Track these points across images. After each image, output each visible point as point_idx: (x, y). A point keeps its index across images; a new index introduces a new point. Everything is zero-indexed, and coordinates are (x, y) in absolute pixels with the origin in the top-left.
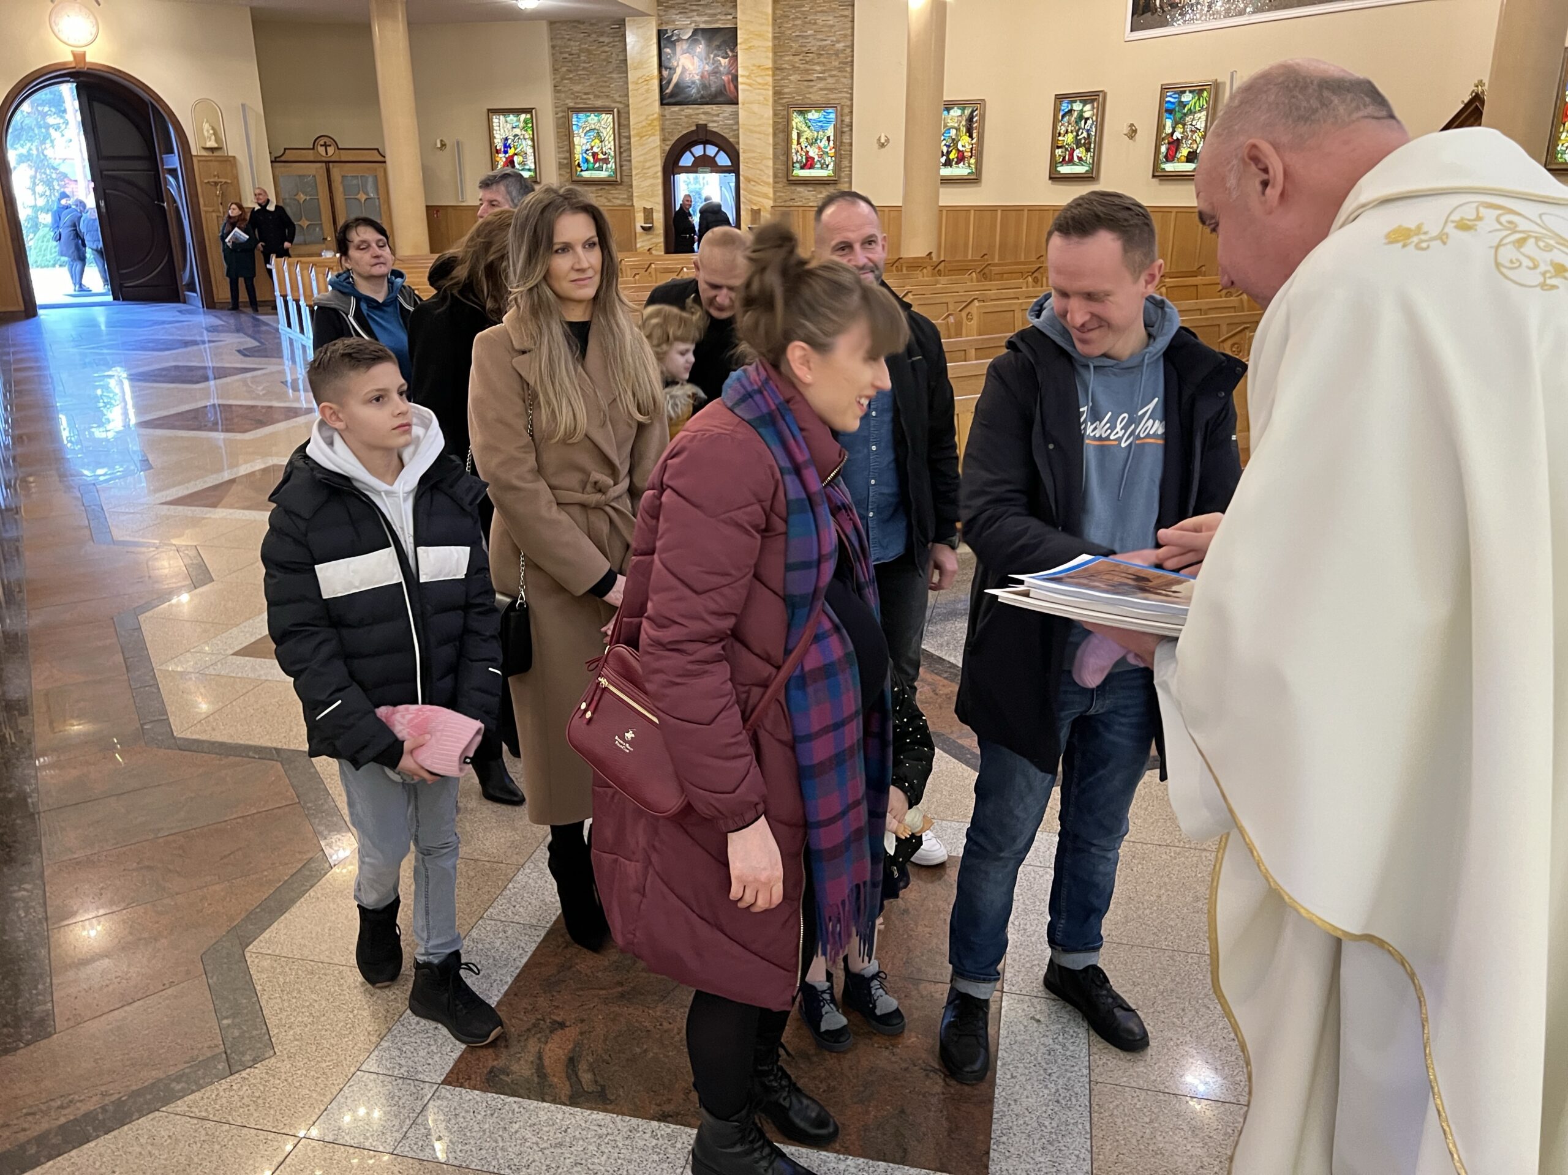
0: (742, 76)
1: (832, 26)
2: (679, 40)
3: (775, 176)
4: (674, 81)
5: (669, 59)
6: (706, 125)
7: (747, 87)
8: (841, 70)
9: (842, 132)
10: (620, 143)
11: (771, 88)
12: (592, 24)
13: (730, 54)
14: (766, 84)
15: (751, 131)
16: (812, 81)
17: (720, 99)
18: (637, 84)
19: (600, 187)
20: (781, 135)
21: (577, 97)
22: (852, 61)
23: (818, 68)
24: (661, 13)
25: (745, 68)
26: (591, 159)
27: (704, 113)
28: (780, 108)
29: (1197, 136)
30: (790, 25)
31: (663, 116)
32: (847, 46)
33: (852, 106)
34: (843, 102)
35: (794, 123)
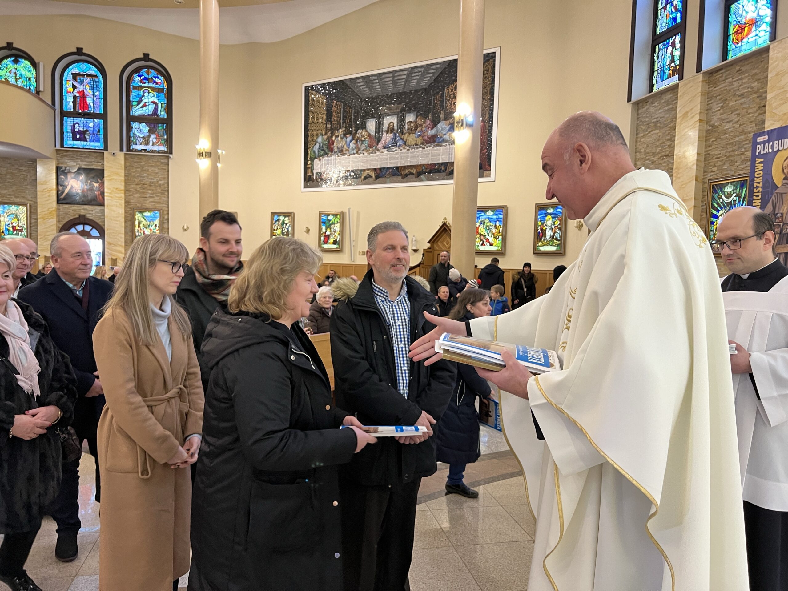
0: (107, 193)
1: (157, 173)
2: (69, 172)
3: (126, 242)
4: (66, 191)
5: (63, 181)
6: (84, 216)
7: (109, 198)
8: (162, 194)
9: (163, 223)
10: (30, 222)
11: (123, 199)
12: (15, 160)
13: (100, 181)
14: (121, 197)
15: (112, 220)
16: (146, 197)
17: (93, 203)
18: (43, 192)
20: (129, 223)
21: (4, 197)
22: (168, 190)
23: (150, 192)
24: (59, 158)
25: (108, 189)
26: (11, 229)
27: (84, 209)
28: (129, 209)
29: (336, 234)
30: (134, 170)
31: (58, 209)
32: (165, 183)
33: (168, 211)
34: (164, 208)
35: (136, 217)
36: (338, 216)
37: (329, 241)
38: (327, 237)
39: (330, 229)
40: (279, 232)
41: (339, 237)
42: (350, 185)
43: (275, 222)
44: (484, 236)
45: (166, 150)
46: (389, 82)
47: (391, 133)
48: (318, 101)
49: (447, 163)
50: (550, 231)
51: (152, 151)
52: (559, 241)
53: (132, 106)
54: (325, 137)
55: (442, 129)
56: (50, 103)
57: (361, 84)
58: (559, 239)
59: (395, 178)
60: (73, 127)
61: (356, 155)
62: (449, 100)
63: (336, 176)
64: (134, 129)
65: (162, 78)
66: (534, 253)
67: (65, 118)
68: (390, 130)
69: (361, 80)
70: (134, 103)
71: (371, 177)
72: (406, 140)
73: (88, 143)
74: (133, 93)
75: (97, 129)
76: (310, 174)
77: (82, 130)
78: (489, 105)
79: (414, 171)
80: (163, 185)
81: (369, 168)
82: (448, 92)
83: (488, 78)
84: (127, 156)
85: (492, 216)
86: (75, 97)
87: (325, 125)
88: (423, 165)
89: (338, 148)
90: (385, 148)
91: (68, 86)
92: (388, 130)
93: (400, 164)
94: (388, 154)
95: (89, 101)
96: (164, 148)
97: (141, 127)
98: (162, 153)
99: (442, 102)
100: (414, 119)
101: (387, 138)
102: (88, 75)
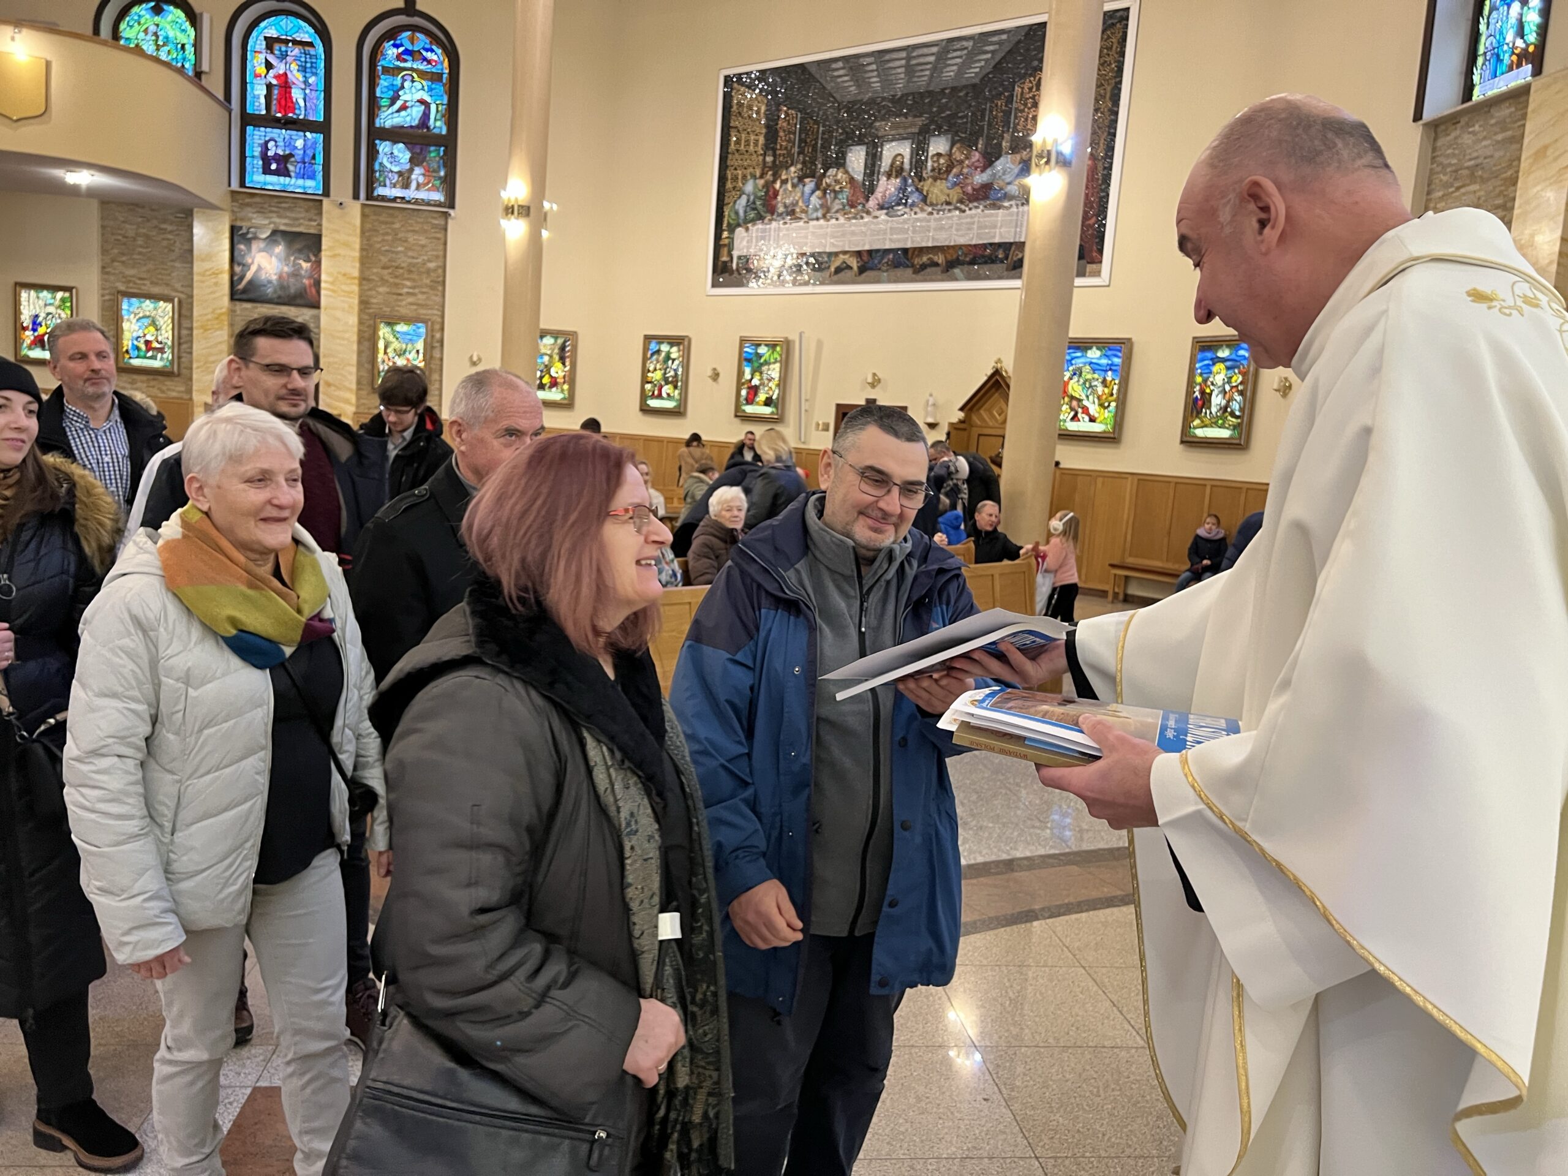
0: (326, 282)
1: (423, 246)
2: (255, 238)
3: (359, 383)
4: (249, 276)
5: (243, 256)
7: (329, 293)
8: (432, 288)
9: (433, 347)
10: (179, 333)
11: (357, 297)
12: (153, 210)
13: (313, 259)
14: (352, 292)
15: (333, 336)
16: (400, 294)
17: (299, 301)
18: (204, 275)
19: (151, 377)
20: (366, 344)
21: (130, 281)
22: (444, 282)
23: (408, 283)
24: (236, 209)
25: (328, 274)
26: (143, 347)
28: (366, 317)
29: (772, 385)
30: (379, 239)
31: (232, 312)
32: (439, 267)
33: (443, 323)
34: (434, 318)
35: (381, 333)
36: (778, 349)
37: (757, 399)
38: (754, 390)
39: (761, 373)
40: (658, 375)
41: (777, 392)
42: (807, 283)
43: (652, 355)
44: (1079, 400)
45: (442, 199)
46: (899, 70)
47: (897, 177)
48: (750, 108)
49: (1011, 244)
50: (1220, 396)
51: (417, 202)
52: (1237, 417)
53: (379, 108)
54: (761, 182)
55: (1004, 174)
56: (221, 96)
57: (841, 72)
58: (1238, 413)
59: (899, 272)
60: (265, 147)
61: (822, 222)
62: (1022, 111)
63: (778, 263)
64: (381, 156)
65: (439, 51)
66: (1182, 442)
67: (249, 129)
68: (896, 171)
69: (840, 64)
70: (384, 102)
71: (849, 268)
72: (928, 192)
73: (293, 180)
74: (382, 82)
75: (310, 153)
76: (725, 258)
77: (281, 153)
78: (1107, 122)
79: (940, 259)
80: (435, 270)
81: (847, 249)
82: (1022, 93)
83: (1110, 64)
84: (367, 210)
85: (1099, 359)
86: (269, 86)
87: (761, 158)
88: (960, 247)
89: (786, 206)
90: (881, 207)
91: (256, 63)
92: (891, 170)
93: (913, 242)
94: (887, 222)
95: (297, 94)
96: (438, 196)
97: (396, 152)
98: (434, 205)
99: (1007, 114)
100: (947, 148)
101: (887, 187)
102: (296, 42)
